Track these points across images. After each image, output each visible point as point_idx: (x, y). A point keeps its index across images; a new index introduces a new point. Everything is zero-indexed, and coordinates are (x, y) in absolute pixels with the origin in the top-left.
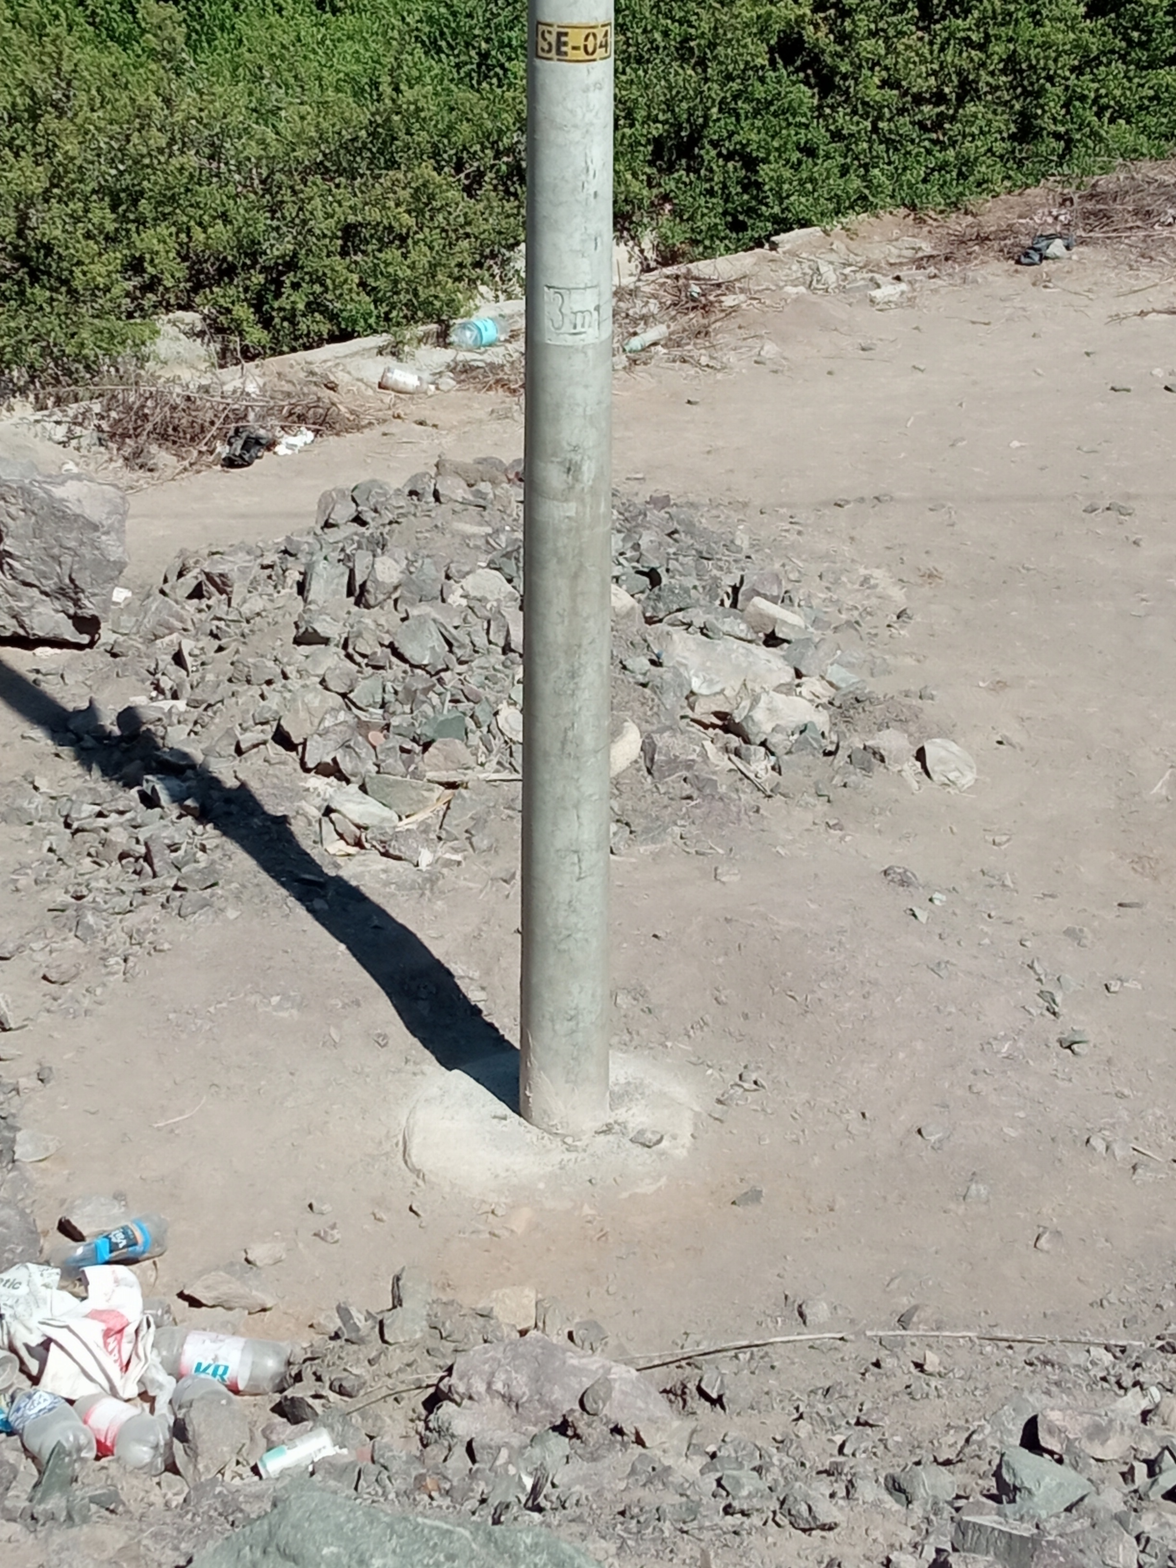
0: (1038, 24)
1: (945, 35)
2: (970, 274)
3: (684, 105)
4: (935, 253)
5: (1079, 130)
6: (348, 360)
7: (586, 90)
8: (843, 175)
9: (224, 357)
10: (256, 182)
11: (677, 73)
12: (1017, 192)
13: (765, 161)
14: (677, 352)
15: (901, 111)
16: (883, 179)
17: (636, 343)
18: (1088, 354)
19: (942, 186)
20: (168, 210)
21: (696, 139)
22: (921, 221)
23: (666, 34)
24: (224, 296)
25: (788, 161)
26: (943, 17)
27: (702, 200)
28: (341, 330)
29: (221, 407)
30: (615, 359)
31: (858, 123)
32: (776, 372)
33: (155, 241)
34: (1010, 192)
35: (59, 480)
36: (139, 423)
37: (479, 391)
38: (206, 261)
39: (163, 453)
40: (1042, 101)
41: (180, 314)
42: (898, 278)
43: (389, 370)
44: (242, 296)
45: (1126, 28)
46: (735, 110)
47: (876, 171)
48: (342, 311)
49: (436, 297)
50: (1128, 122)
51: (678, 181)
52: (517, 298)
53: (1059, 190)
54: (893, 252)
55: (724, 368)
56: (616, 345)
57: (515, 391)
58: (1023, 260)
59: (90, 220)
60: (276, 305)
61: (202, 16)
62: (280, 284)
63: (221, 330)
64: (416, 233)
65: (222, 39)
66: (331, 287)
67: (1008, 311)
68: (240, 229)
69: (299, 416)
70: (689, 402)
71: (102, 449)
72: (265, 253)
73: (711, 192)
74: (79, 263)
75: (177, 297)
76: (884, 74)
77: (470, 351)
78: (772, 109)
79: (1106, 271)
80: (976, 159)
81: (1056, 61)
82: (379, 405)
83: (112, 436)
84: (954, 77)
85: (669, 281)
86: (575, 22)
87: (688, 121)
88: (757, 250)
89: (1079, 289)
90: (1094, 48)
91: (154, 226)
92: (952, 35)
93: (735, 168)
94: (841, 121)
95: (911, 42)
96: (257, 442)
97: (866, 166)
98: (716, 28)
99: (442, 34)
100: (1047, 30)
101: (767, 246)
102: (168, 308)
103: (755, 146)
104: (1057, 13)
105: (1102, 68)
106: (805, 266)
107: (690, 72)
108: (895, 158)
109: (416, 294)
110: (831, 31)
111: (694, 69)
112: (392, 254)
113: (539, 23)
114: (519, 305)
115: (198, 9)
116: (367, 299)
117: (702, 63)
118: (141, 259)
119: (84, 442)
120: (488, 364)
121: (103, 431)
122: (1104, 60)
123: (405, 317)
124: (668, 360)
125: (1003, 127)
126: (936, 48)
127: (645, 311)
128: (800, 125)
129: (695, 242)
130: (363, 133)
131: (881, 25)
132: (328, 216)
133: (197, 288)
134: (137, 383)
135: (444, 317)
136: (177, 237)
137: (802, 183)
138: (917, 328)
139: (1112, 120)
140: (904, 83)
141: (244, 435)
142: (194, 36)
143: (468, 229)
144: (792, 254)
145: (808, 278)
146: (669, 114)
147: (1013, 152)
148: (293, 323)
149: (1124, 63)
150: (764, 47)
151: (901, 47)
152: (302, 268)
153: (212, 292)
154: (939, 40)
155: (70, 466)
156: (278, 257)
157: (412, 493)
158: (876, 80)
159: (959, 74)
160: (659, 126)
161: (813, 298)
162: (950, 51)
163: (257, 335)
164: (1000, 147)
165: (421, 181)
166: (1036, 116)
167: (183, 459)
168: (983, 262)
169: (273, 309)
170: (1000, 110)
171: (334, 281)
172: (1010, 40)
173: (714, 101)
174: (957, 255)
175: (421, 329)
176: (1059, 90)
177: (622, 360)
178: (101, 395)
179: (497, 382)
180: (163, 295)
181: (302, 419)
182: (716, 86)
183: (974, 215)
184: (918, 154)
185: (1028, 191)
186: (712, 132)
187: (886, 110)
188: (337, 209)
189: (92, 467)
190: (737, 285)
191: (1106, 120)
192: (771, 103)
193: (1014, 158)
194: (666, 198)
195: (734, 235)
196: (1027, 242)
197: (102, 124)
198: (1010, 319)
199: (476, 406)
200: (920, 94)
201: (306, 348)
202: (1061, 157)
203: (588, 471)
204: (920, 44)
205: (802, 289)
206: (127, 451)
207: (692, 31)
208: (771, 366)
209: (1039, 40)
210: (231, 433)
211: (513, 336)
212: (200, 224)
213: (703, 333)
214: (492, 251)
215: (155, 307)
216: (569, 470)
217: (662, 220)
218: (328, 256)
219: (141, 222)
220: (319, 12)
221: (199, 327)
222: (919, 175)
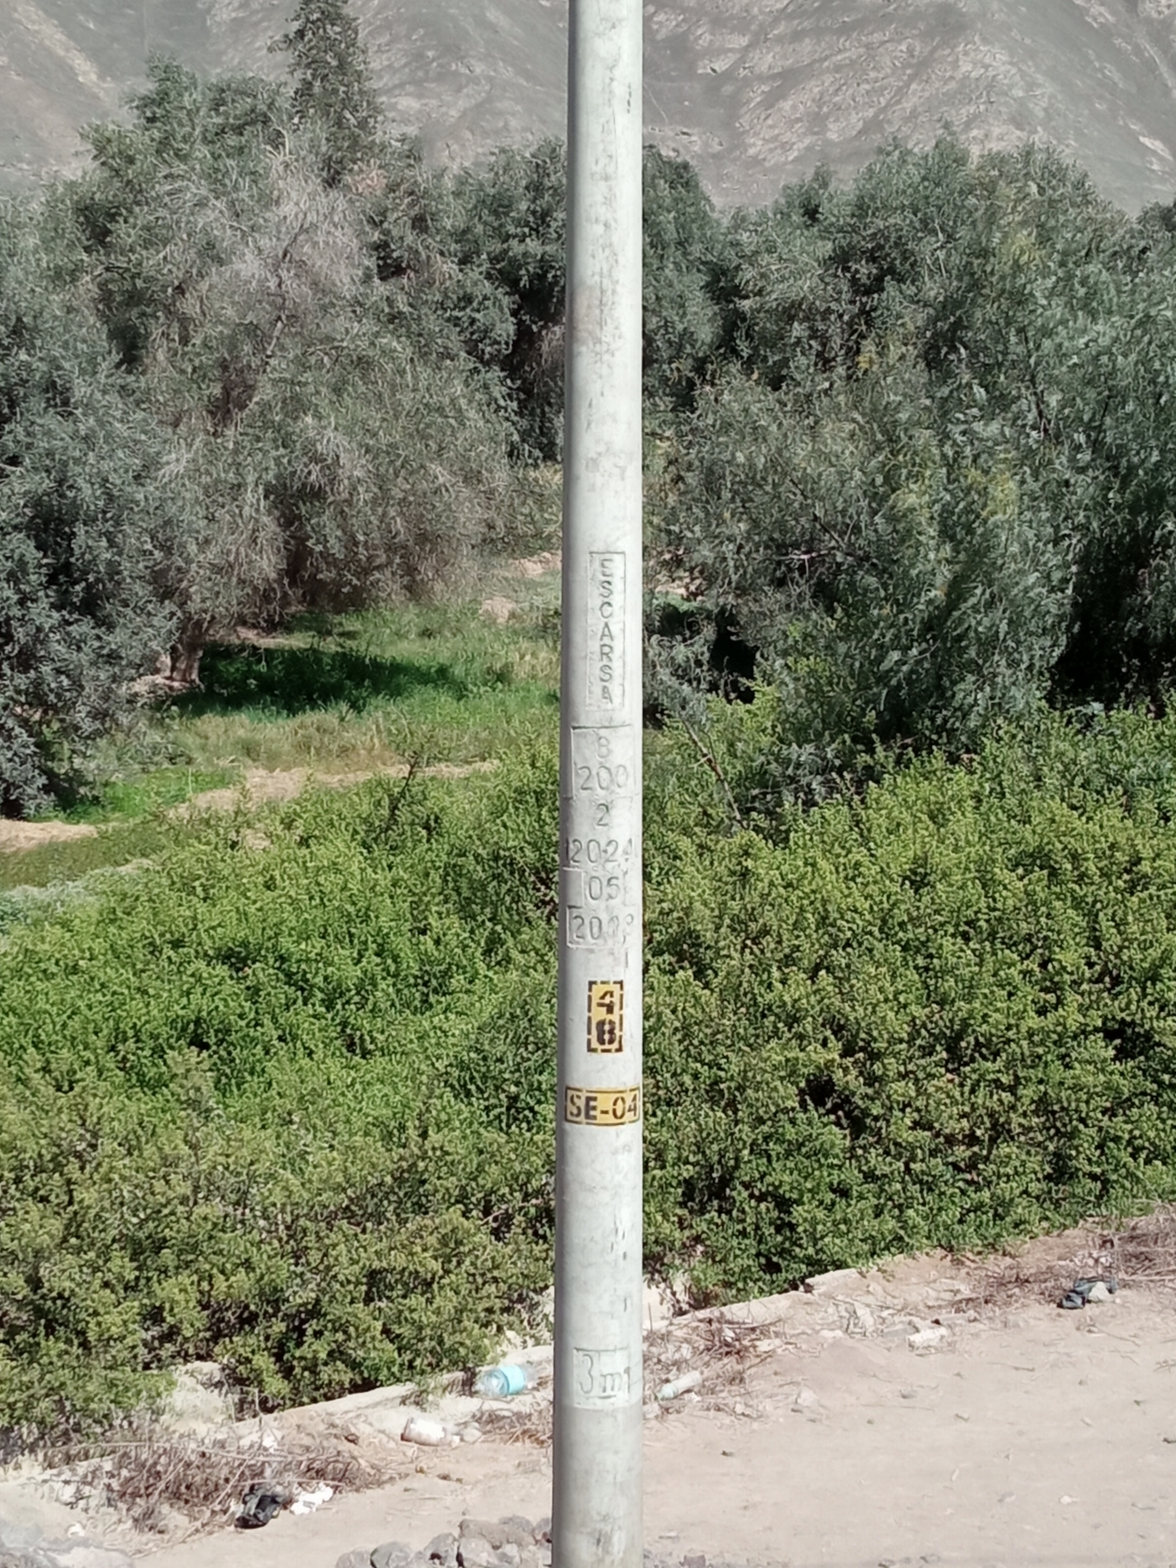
0: (1068, 1067)
1: (975, 1076)
2: (1011, 1317)
3: (715, 1147)
4: (974, 1296)
5: (1115, 1170)
6: (370, 1411)
7: (615, 1153)
8: (877, 1216)
9: (241, 1410)
10: (282, 1227)
11: (707, 1116)
12: (1055, 1233)
13: (799, 1202)
14: (711, 1400)
15: (933, 1153)
16: (918, 1219)
17: (668, 1390)
18: (1137, 1403)
19: (978, 1227)
20: (191, 1257)
21: (726, 1181)
22: (960, 1263)
23: (696, 1076)
24: (244, 1346)
25: (821, 1202)
26: (973, 1060)
27: (735, 1242)
28: (364, 1379)
29: (237, 1463)
30: (646, 1408)
31: (891, 1164)
32: (813, 1421)
33: (176, 1290)
34: (1048, 1233)
35: (65, 1546)
36: (151, 1481)
37: (506, 1442)
38: (227, 1309)
39: (175, 1513)
40: (1076, 1142)
41: (198, 1364)
42: (937, 1322)
43: (412, 1421)
44: (263, 1345)
45: (1156, 1071)
46: (766, 1151)
47: (911, 1212)
48: (365, 1359)
49: (462, 1344)
50: (1164, 1163)
51: (711, 1222)
52: (545, 1343)
53: (1099, 1231)
54: (931, 1294)
55: (760, 1417)
56: (648, 1392)
57: (543, 1442)
58: (1065, 1303)
59: (109, 1270)
60: (298, 1354)
61: (233, 1060)
62: (302, 1333)
63: (241, 1381)
64: (441, 1278)
65: (253, 1083)
66: (354, 1335)
67: (1052, 1357)
68: (262, 1277)
69: (317, 1472)
70: (724, 1453)
71: (111, 1510)
72: (287, 1300)
73: (743, 1234)
74: (96, 1313)
75: (196, 1347)
76: (915, 1115)
77: (496, 1399)
78: (804, 1150)
79: (1152, 1315)
80: (1012, 1200)
81: (1087, 1102)
82: (400, 1458)
83: (123, 1495)
84: (986, 1119)
85: (702, 1325)
86: (604, 1087)
87: (719, 1162)
88: (792, 1293)
89: (1125, 1335)
90: (1126, 1090)
91: (177, 1274)
92: (982, 1077)
93: (768, 1209)
94: (873, 1162)
95: (941, 1084)
96: (274, 1500)
97: (900, 1207)
98: (745, 1071)
99: (472, 1078)
100: (1077, 1072)
101: (801, 1288)
102: (186, 1358)
103: (788, 1188)
104: (1086, 1056)
105: (1135, 1110)
106: (842, 1308)
107: (720, 1114)
108: (929, 1198)
109: (441, 1342)
110: (861, 1073)
111: (724, 1111)
112: (416, 1300)
113: (568, 1088)
114: (547, 1352)
115: (229, 1053)
116: (391, 1347)
117: (732, 1105)
118: (161, 1309)
119: (93, 1503)
120: (515, 1414)
121: (112, 1491)
122: (1136, 1101)
123: (430, 1365)
124: (702, 1409)
125: (1038, 1168)
126: (967, 1089)
127: (677, 1356)
128: (832, 1166)
129: (728, 1285)
130: (388, 1179)
131: (910, 1067)
132: (354, 1262)
133: (216, 1338)
134: (150, 1439)
135: (470, 1365)
136: (199, 1285)
137: (835, 1224)
138: (958, 1375)
139: (1148, 1162)
140: (936, 1125)
141: (260, 1493)
142: (224, 1080)
143: (496, 1273)
144: (829, 1296)
145: (845, 1322)
146: (700, 1156)
147: (1050, 1192)
148: (314, 1372)
149: (1156, 1104)
150: (794, 1090)
151: (931, 1090)
152: (325, 1315)
153: (231, 1342)
154: (969, 1082)
155: (77, 1528)
156: (301, 1305)
157: (434, 1556)
158: (908, 1122)
159: (991, 1116)
160: (690, 1167)
161: (850, 1342)
162: (981, 1092)
163: (276, 1385)
164: (1035, 1188)
165: (450, 1227)
166: (1070, 1157)
167: (196, 1519)
168: (1024, 1305)
169: (294, 1357)
170: (1033, 1152)
171: (357, 1329)
172: (1041, 1082)
173: (745, 1143)
174: (998, 1298)
175: (446, 1377)
176: (1093, 1131)
177: (654, 1408)
178: (113, 1452)
179: (524, 1432)
180: (182, 1345)
181: (320, 1474)
182: (746, 1128)
183: (1013, 1257)
184: (952, 1195)
185: (1067, 1232)
186: (745, 1174)
187: (919, 1151)
188: (363, 1255)
189: (100, 1529)
190: (772, 1329)
191: (1141, 1161)
192: (802, 1144)
193: (1051, 1199)
194: (697, 1239)
195: (768, 1277)
196: (1068, 1284)
197: (127, 1173)
198: (1054, 1365)
199: (502, 1458)
200: (952, 1135)
201: (328, 1398)
202: (1099, 1197)
203: (619, 1542)
204: (950, 1086)
205: (839, 1333)
206: (137, 1511)
207: (722, 1074)
208: (808, 1414)
209: (1069, 1082)
210: (247, 1490)
211: (541, 1384)
212: (222, 1272)
213: (737, 1379)
214: (520, 1295)
215: (173, 1357)
216: (599, 1541)
217: (694, 1262)
218: (352, 1302)
219: (164, 1271)
220: (349, 1055)
221: (217, 1376)
222: (954, 1215)
